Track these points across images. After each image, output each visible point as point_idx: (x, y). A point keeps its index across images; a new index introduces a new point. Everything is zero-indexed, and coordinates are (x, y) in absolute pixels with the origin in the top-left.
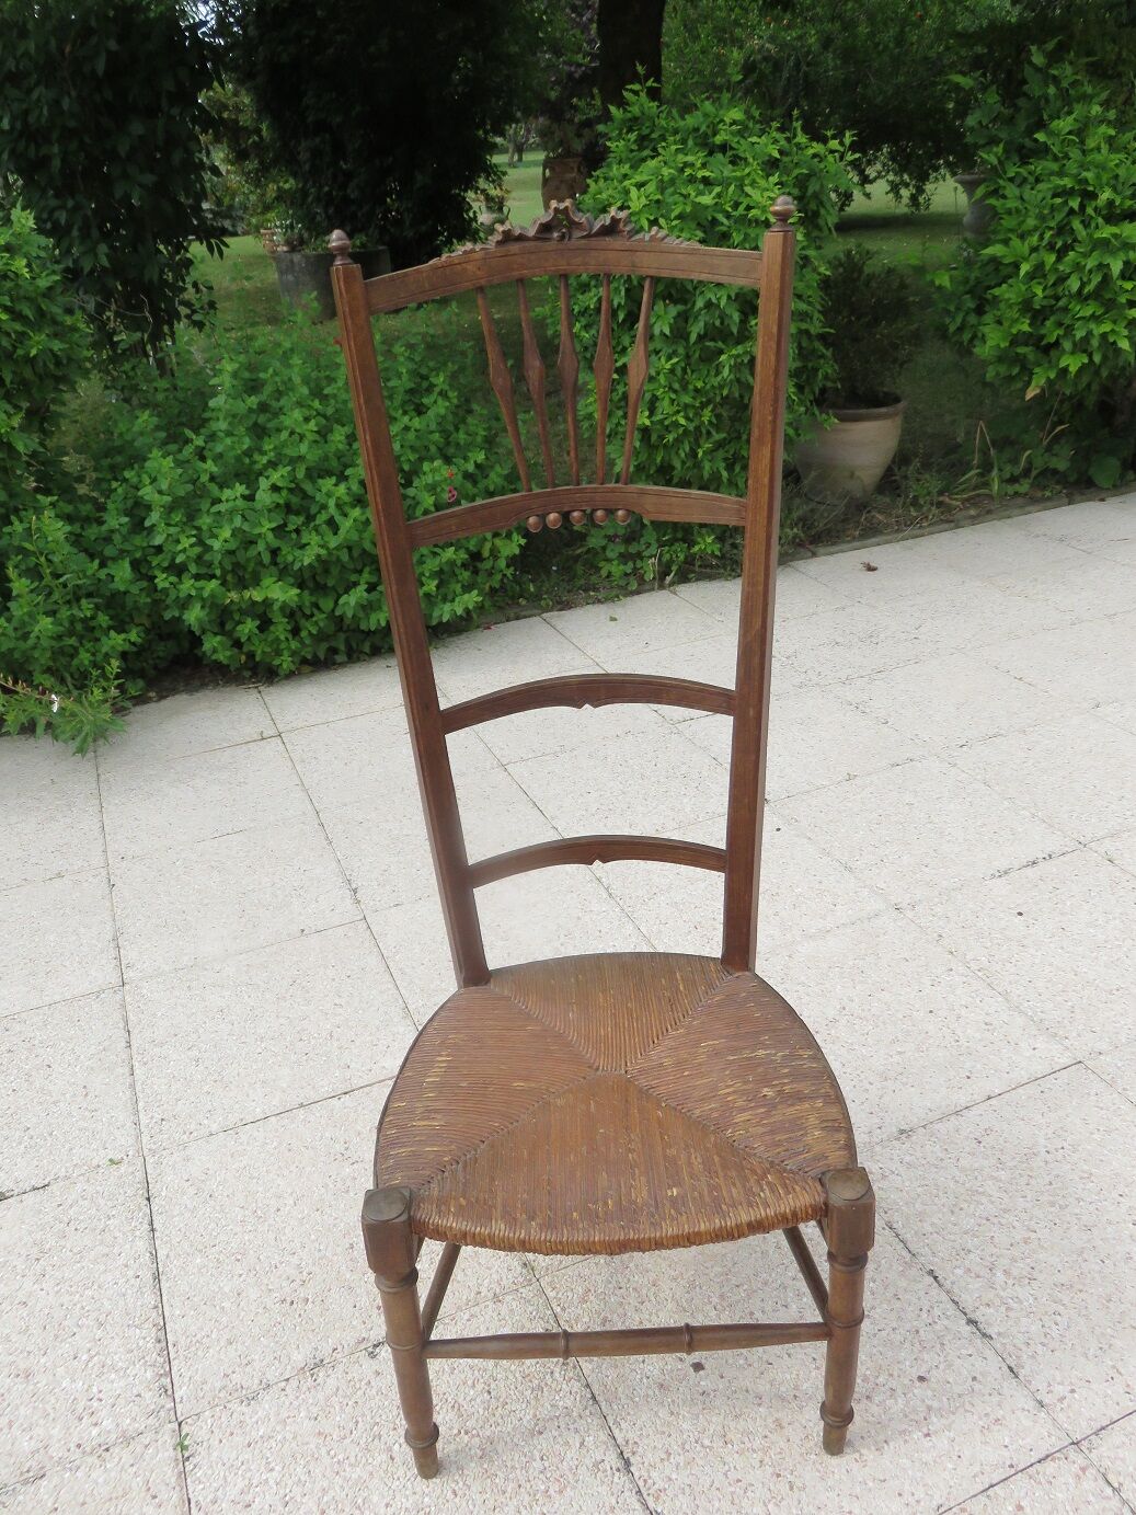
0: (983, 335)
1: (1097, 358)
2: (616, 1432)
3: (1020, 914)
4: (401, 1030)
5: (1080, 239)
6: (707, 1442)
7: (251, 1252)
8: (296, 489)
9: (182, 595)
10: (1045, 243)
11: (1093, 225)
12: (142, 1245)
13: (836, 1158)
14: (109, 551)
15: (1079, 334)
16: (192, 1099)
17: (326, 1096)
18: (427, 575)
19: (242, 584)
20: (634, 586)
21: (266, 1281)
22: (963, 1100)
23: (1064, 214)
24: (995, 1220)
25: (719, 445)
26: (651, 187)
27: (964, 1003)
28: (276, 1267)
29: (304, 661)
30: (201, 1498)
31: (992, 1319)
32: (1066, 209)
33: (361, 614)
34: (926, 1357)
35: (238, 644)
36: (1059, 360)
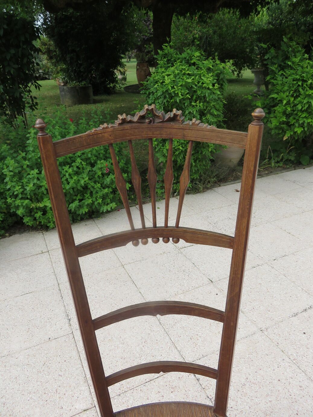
0: (271, 121)
1: (306, 129)
3: (304, 333)
5: (301, 93)
9: (16, 205)
10: (290, 94)
11: (305, 90)
15: (301, 122)
18: (99, 197)
19: (38, 201)
23: (297, 86)
26: (172, 76)
27: (291, 376)
32: (297, 85)
33: (77, 209)
35: (35, 219)
36: (294, 129)
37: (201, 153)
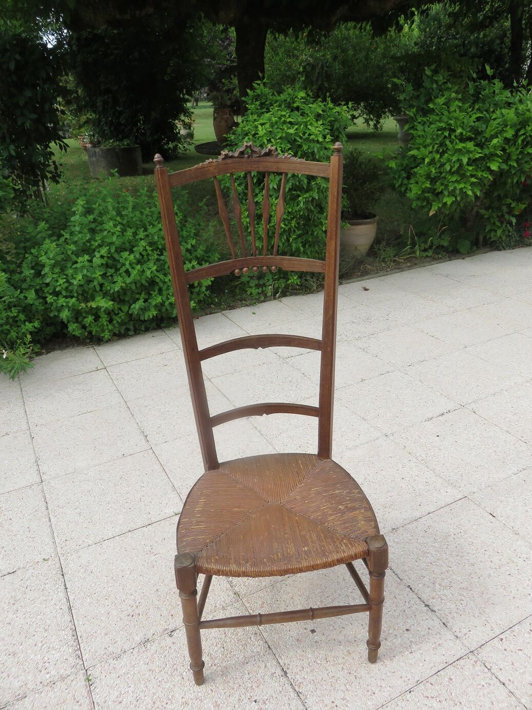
0: (410, 189)
1: (459, 199)
2: (280, 661)
3: (438, 436)
5: (449, 148)
6: (319, 662)
7: (112, 595)
8: (111, 257)
9: (59, 305)
10: (434, 150)
11: (454, 143)
12: (62, 595)
13: (371, 532)
14: (24, 286)
15: (451, 188)
16: (79, 531)
17: (141, 526)
18: (171, 295)
19: (86, 300)
20: (262, 298)
21: (120, 607)
22: (418, 515)
23: (442, 138)
24: (434, 563)
25: (299, 236)
26: (267, 126)
27: (417, 474)
28: (124, 601)
29: (115, 334)
30: (99, 701)
31: (436, 604)
32: (443, 136)
33: (141, 313)
34: (409, 621)
35: (84, 327)
36: (443, 199)
37: (312, 234)
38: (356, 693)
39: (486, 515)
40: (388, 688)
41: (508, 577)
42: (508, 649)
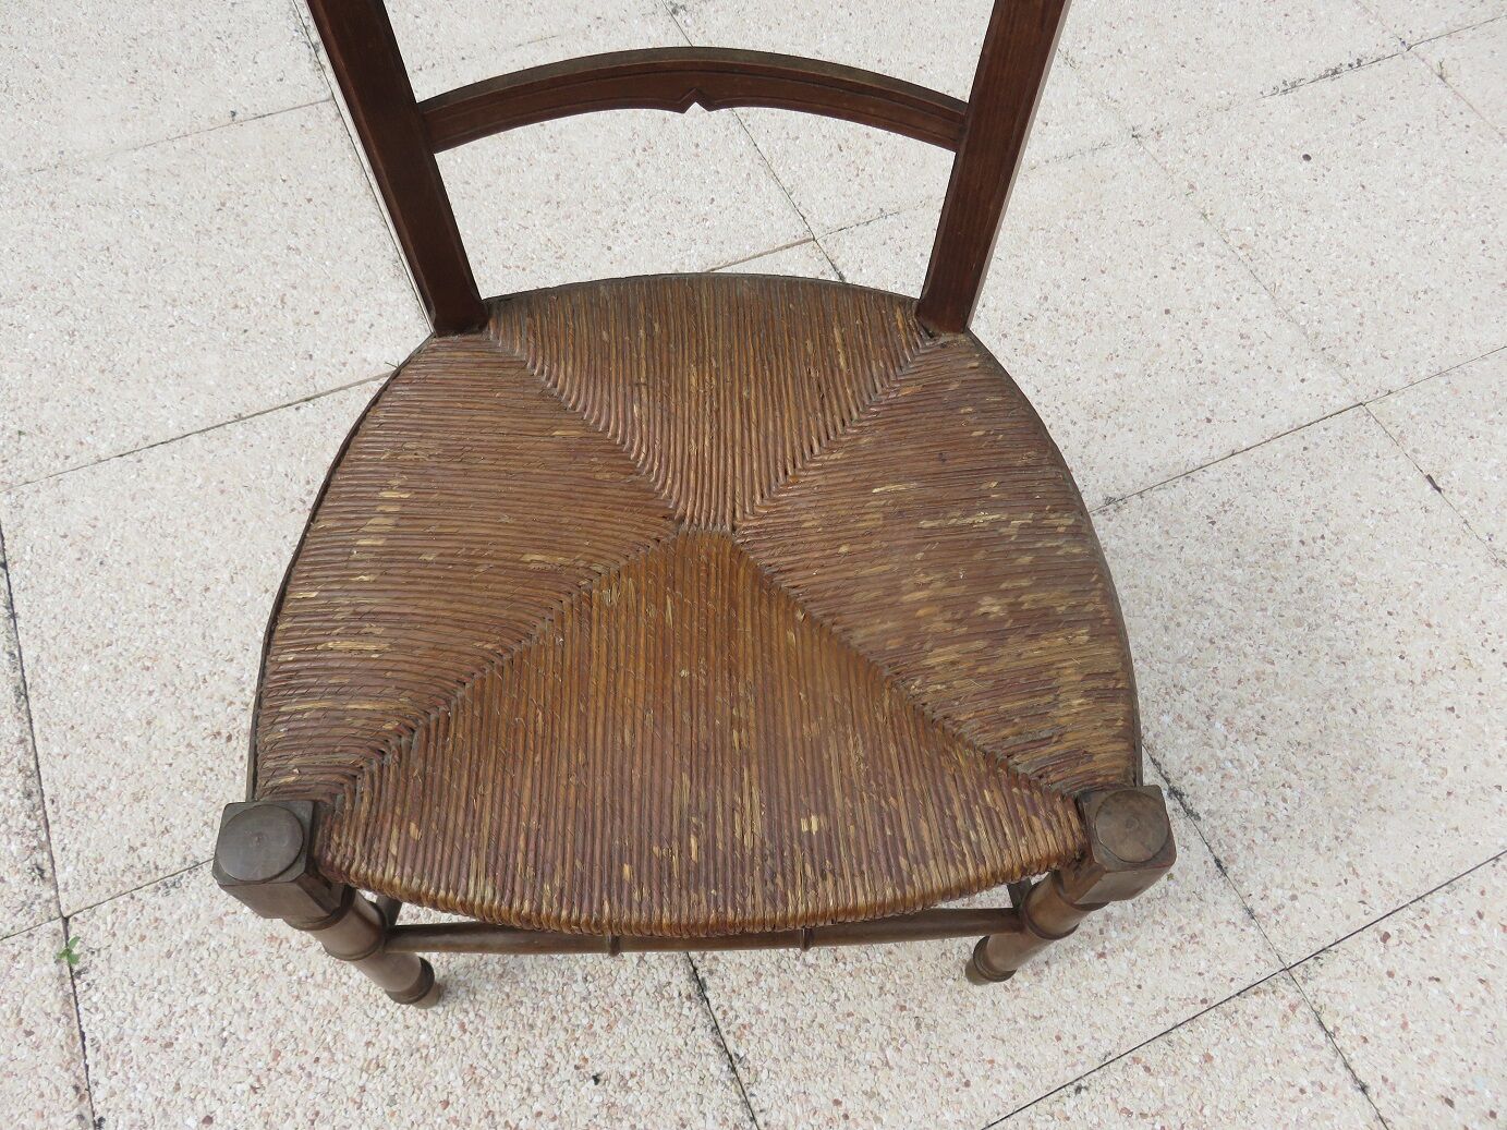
3: (1307, 157)
4: (392, 297)
7: (167, 656)
16: (67, 399)
17: (277, 403)
21: (189, 704)
22: (1198, 456)
24: (1222, 644)
27: (1214, 300)
28: (205, 681)
30: (99, 1035)
31: (1202, 790)
38: (912, 1079)
39: (1415, 479)
40: (1013, 1071)
41: (1444, 716)
42: (1399, 974)
